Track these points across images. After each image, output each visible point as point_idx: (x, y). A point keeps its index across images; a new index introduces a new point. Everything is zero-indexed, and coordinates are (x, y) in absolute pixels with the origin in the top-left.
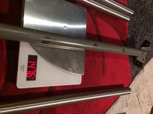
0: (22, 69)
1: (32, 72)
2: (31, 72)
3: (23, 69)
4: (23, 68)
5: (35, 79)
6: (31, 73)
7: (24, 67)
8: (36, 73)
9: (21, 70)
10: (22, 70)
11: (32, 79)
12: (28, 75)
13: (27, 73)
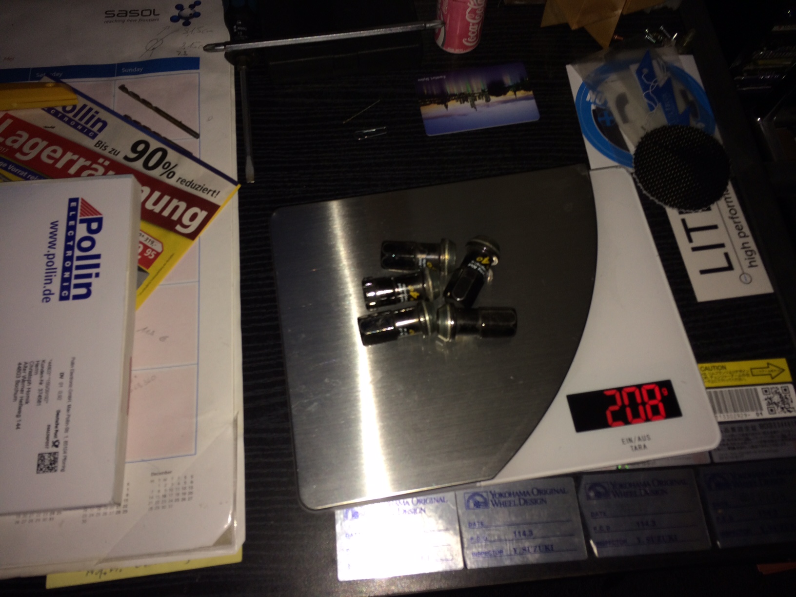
0: (642, 443)
1: (639, 400)
2: (641, 408)
3: (639, 439)
4: (637, 443)
5: (667, 385)
6: (644, 404)
7: (630, 440)
8: (639, 387)
9: (645, 446)
10: (647, 443)
11: (666, 393)
12: (655, 414)
13: (647, 420)
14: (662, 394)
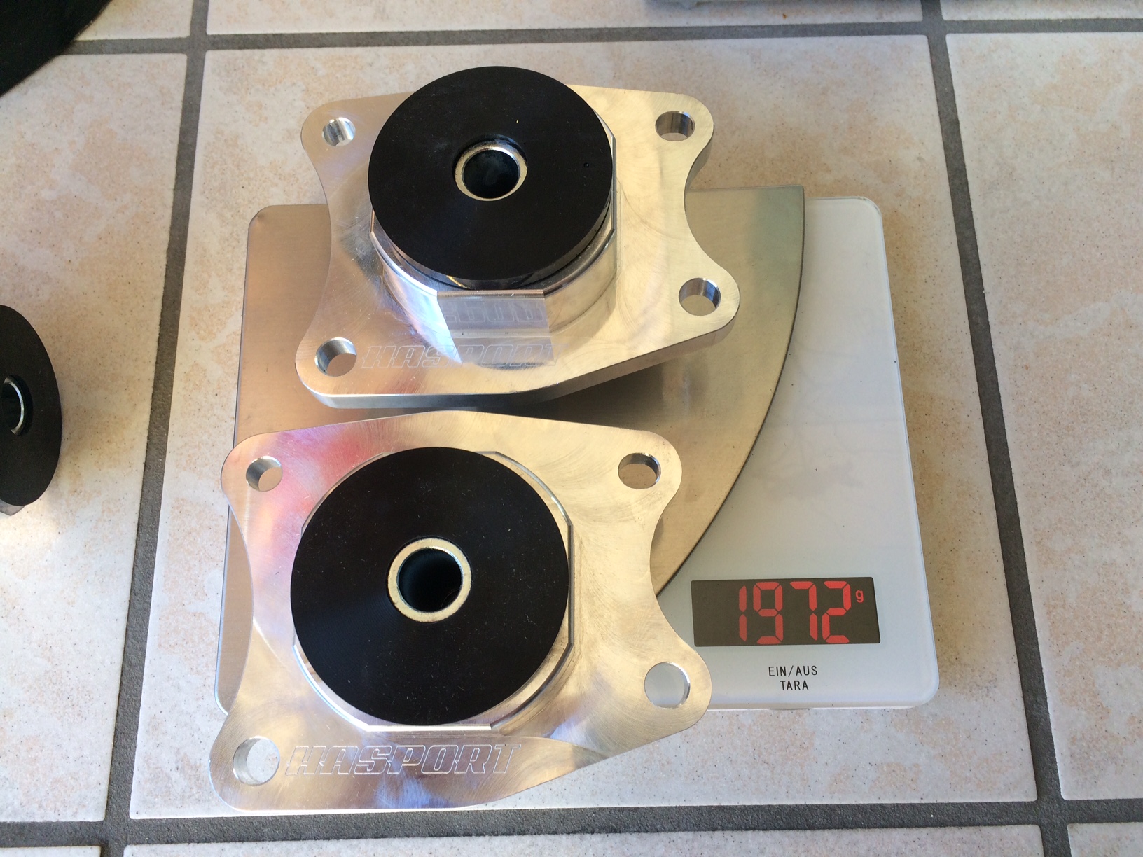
0: (801, 678)
1: (813, 606)
2: (813, 618)
3: (798, 670)
5: (865, 586)
6: (820, 612)
7: (783, 671)
8: (819, 582)
9: (805, 685)
10: (810, 679)
11: (861, 599)
12: (834, 633)
13: (821, 641)
14: (853, 599)
